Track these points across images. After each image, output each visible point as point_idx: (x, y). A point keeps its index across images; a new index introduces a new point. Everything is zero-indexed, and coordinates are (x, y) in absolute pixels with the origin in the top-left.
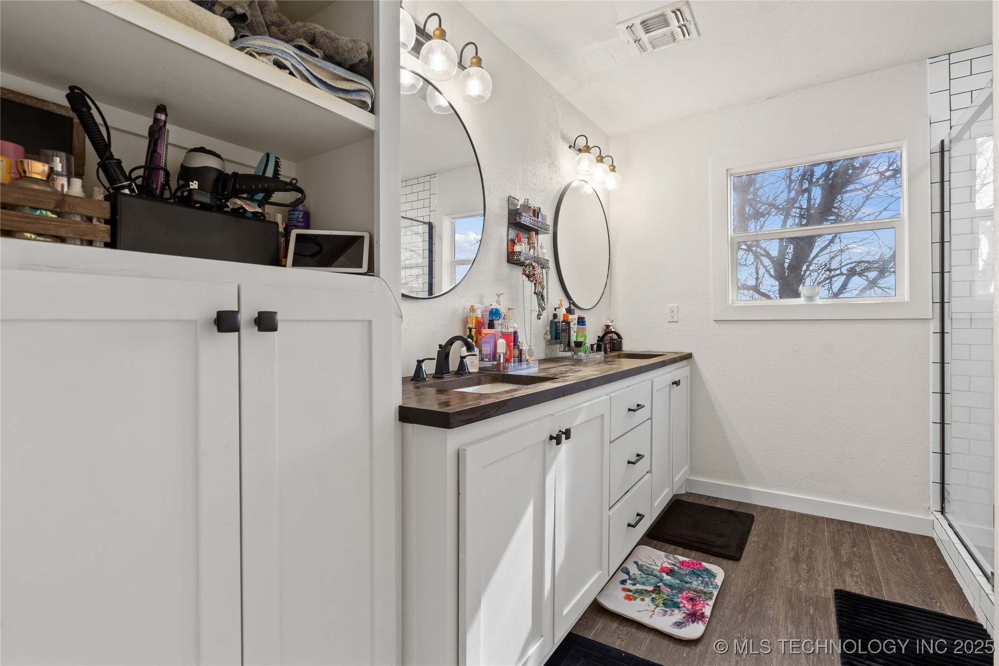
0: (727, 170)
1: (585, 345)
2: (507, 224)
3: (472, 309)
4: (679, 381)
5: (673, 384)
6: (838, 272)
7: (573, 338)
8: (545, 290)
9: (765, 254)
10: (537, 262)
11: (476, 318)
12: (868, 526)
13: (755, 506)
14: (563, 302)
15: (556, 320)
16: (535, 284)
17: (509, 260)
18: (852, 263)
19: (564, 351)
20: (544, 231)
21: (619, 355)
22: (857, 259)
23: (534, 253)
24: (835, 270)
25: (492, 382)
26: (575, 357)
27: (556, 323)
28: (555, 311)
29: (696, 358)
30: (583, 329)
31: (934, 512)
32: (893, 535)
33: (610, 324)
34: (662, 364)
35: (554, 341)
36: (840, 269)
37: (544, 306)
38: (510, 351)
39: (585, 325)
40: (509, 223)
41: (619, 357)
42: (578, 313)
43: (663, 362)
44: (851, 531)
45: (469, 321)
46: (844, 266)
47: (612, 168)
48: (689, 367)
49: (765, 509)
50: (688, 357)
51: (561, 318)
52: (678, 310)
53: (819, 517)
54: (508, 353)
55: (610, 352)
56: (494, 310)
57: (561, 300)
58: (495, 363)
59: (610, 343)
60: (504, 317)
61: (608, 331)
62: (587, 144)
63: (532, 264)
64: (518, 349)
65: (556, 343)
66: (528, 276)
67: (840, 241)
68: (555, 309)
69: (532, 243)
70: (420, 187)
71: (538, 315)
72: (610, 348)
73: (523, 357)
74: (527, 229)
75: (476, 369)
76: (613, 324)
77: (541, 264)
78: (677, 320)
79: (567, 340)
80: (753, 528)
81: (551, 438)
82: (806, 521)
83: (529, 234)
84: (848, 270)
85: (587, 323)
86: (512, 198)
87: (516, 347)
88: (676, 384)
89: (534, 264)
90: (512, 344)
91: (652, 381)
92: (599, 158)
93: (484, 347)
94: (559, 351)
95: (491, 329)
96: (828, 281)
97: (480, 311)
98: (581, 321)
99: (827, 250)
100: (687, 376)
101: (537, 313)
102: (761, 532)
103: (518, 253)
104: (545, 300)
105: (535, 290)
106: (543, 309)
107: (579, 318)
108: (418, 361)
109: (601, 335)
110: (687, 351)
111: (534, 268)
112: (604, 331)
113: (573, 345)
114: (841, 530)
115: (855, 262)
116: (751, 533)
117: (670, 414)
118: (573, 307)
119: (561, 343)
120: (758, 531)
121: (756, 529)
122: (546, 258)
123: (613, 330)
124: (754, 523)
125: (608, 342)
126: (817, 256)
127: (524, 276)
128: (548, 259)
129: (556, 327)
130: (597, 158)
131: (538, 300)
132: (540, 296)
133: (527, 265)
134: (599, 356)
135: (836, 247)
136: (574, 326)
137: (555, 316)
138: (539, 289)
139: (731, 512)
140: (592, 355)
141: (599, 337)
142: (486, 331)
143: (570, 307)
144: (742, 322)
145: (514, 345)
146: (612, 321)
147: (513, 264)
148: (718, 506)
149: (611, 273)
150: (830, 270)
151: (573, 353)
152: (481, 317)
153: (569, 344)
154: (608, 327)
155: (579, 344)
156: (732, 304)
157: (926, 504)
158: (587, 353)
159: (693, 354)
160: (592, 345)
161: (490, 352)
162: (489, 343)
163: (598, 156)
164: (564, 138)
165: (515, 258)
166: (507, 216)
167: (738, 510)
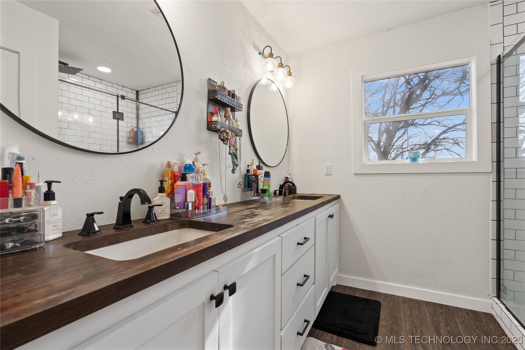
0: (362, 77)
1: (269, 191)
2: (207, 100)
3: (169, 165)
4: (333, 214)
5: (329, 217)
6: (406, 149)
7: (261, 187)
8: (238, 152)
9: (370, 140)
10: (232, 131)
11: (172, 172)
12: (451, 307)
13: (380, 294)
14: (254, 162)
15: (249, 174)
16: (229, 146)
17: (209, 128)
18: (413, 145)
19: (254, 196)
20: (238, 108)
21: (294, 197)
22: (414, 143)
23: (229, 124)
24: (405, 148)
25: (180, 227)
26: (262, 200)
27: (249, 176)
28: (248, 167)
29: (342, 198)
30: (268, 180)
31: (492, 297)
32: (468, 313)
33: (289, 177)
34: (322, 204)
35: (247, 189)
36: (407, 147)
37: (237, 163)
38: (199, 200)
39: (270, 177)
40: (209, 100)
41: (294, 198)
42: (265, 169)
43: (323, 203)
44: (442, 311)
45: (165, 175)
46: (409, 146)
47: (289, 73)
48: (338, 204)
49: (387, 295)
50: (338, 197)
51: (252, 172)
52: (331, 167)
53: (420, 300)
54: (197, 201)
55: (288, 195)
56: (188, 165)
57: (253, 160)
58: (184, 210)
59: (288, 189)
60: (197, 171)
61: (287, 181)
62: (271, 52)
63: (226, 131)
64: (207, 198)
65: (248, 191)
66: (223, 140)
67: (408, 134)
68: (248, 166)
69: (228, 116)
70: (170, 90)
71: (232, 170)
72: (288, 192)
73: (213, 204)
74: (223, 105)
75: (168, 216)
76: (291, 176)
77: (236, 132)
78: (330, 174)
79: (256, 188)
80: (381, 313)
81: (212, 298)
82: (413, 305)
83: (225, 110)
84: (410, 148)
85: (271, 176)
86: (211, 81)
87: (206, 196)
88: (331, 217)
89: (227, 131)
90: (202, 194)
91: (315, 218)
92: (280, 65)
93: (176, 197)
94: (251, 196)
95: (184, 181)
96: (401, 154)
97: (178, 166)
98: (267, 175)
99: (401, 139)
100: (337, 210)
101: (232, 168)
102: (386, 317)
103: (215, 122)
104: (239, 158)
105: (230, 151)
106: (237, 166)
107: (265, 172)
108: (87, 215)
109: (282, 184)
110: (336, 193)
111: (227, 133)
112: (284, 181)
113: (260, 191)
114: (436, 311)
115: (414, 145)
116: (381, 318)
117: (327, 238)
118: (261, 164)
119: (251, 190)
120: (385, 316)
121: (384, 313)
122: (240, 128)
123: (290, 180)
124: (381, 309)
125: (287, 188)
126: (396, 141)
127: (220, 140)
128: (241, 129)
129: (249, 178)
130: (279, 64)
131: (233, 158)
132: (234, 156)
133: (222, 131)
134: (279, 199)
135: (405, 137)
136: (261, 178)
137: (248, 171)
138: (232, 150)
139: (366, 300)
140: (274, 199)
141: (280, 185)
142: (179, 183)
143: (259, 165)
144: (372, 175)
145: (203, 195)
146: (290, 175)
147: (213, 131)
148: (357, 295)
149: (289, 144)
150: (402, 148)
151: (260, 197)
152: (178, 171)
153: (257, 191)
154: (287, 178)
155: (264, 191)
156: (365, 163)
157: (488, 292)
158: (271, 197)
159: (341, 195)
160: (275, 191)
161: (181, 201)
162: (180, 193)
163: (280, 63)
164: (256, 47)
165: (213, 126)
166: (207, 94)
167: (370, 298)
